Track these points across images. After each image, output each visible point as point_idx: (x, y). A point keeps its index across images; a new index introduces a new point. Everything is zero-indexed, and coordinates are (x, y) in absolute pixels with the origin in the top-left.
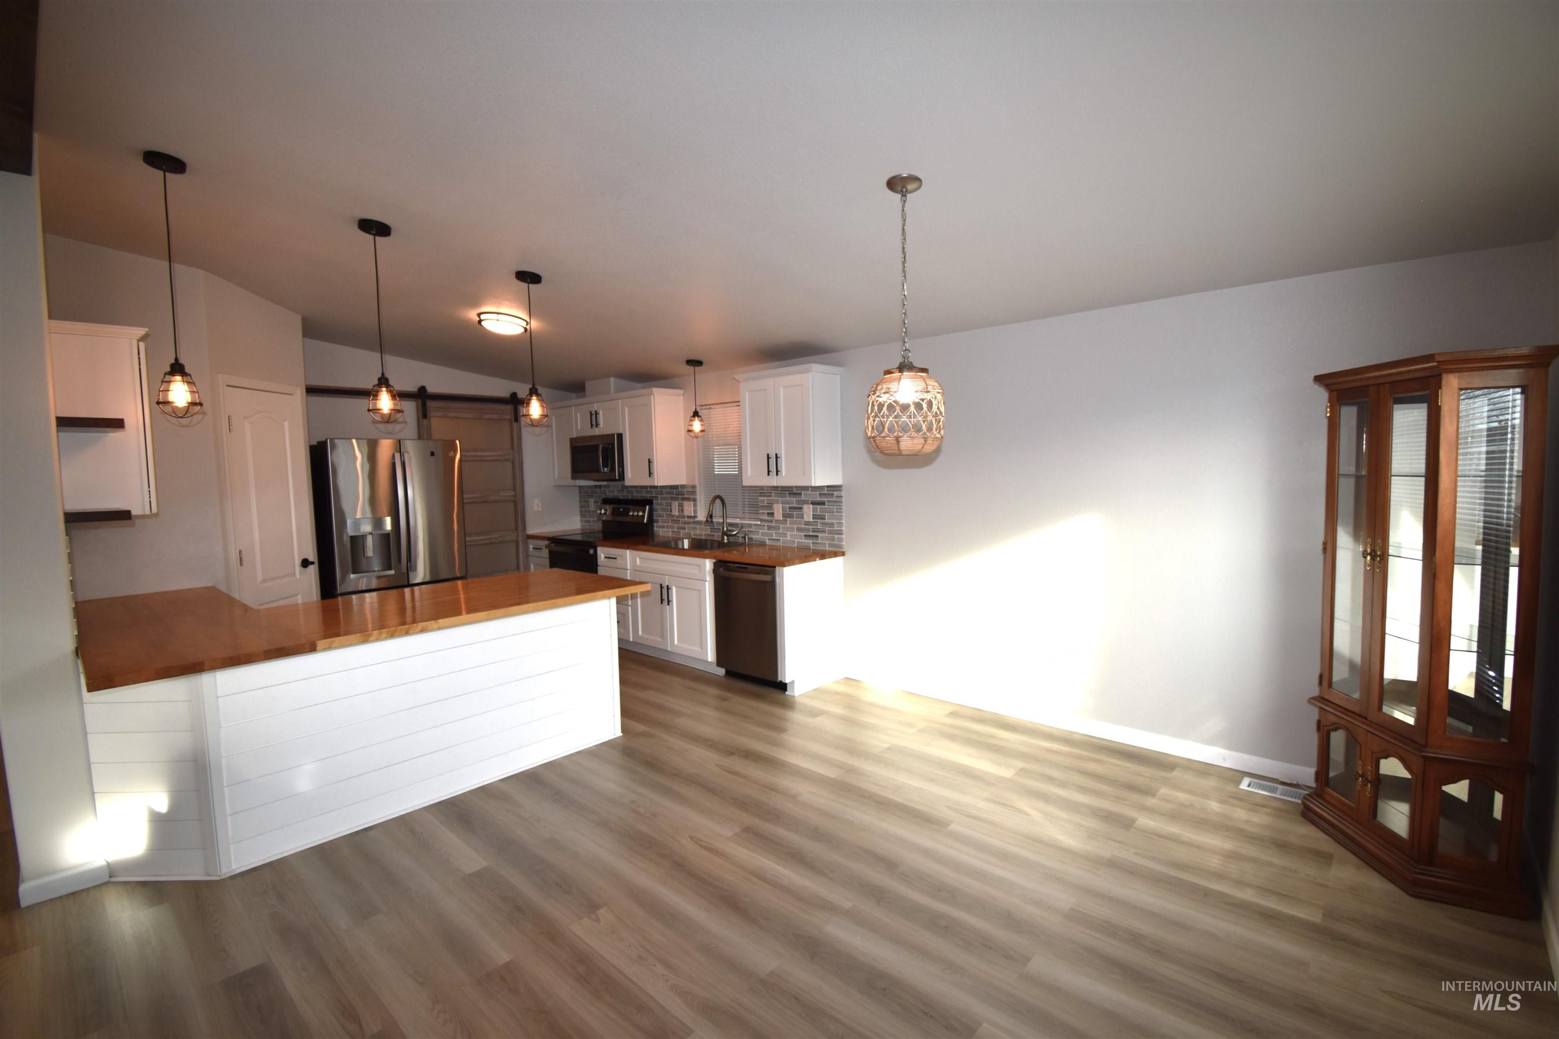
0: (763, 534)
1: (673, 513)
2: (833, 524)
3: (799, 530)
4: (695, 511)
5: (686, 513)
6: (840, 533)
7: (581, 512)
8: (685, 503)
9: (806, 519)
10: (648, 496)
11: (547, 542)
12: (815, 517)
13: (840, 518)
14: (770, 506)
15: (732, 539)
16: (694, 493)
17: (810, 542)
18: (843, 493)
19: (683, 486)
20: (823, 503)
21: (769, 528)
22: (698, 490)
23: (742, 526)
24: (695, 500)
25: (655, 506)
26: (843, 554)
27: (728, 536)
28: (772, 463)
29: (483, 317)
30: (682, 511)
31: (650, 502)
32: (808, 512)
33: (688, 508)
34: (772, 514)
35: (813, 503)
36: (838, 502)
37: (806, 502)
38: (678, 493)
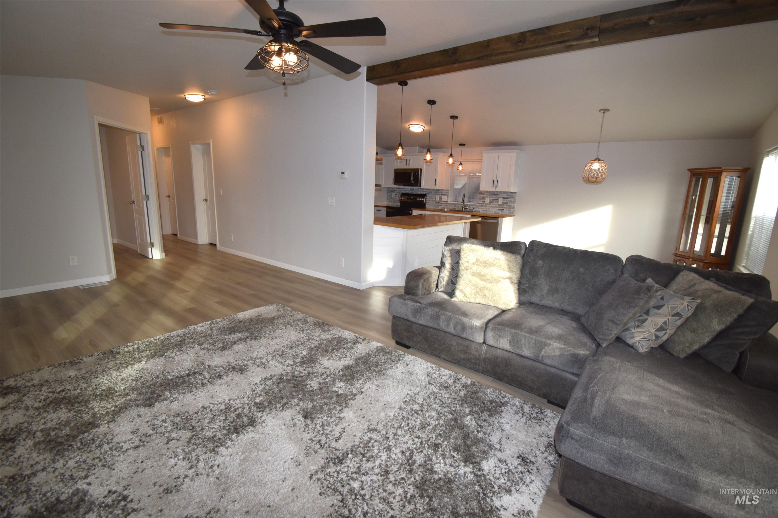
0: (479, 208)
1: (436, 200)
2: (511, 205)
3: (495, 207)
4: (447, 199)
5: (443, 200)
6: (514, 208)
7: (387, 198)
8: (443, 196)
9: (499, 203)
10: (424, 193)
11: (386, 208)
12: (503, 203)
13: (514, 203)
14: (484, 198)
15: (466, 210)
16: (448, 192)
17: (500, 211)
18: (516, 195)
19: (442, 190)
20: (508, 198)
21: (482, 206)
22: (449, 191)
23: (470, 205)
24: (448, 195)
25: (427, 197)
26: (514, 216)
27: (465, 208)
28: (495, 183)
29: (410, 126)
30: (441, 199)
31: (425, 195)
32: (501, 201)
33: (444, 198)
34: (485, 201)
35: (503, 198)
36: (514, 198)
37: (500, 198)
38: (439, 192)
